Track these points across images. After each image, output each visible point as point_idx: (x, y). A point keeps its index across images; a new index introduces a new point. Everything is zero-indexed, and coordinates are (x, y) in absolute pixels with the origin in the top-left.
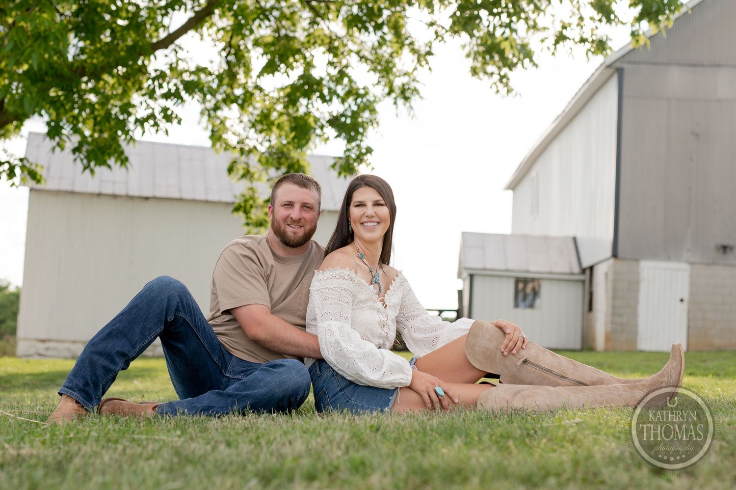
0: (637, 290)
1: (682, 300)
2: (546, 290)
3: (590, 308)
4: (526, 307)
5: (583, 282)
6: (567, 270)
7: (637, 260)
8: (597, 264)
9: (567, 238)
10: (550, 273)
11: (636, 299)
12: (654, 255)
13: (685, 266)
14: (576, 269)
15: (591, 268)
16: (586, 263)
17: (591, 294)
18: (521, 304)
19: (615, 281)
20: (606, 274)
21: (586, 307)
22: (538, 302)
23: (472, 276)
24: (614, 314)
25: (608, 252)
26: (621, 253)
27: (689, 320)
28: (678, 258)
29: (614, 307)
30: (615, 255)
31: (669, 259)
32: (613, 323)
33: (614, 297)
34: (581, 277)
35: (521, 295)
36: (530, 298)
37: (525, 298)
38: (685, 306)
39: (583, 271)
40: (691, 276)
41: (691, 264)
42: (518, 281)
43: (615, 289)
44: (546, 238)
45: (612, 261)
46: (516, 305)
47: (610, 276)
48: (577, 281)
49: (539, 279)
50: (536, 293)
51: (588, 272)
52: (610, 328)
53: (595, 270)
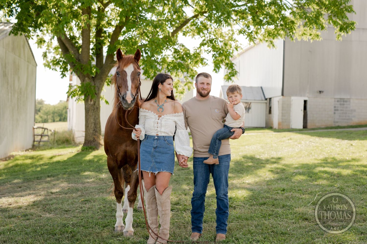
0: (290, 107)
2: (253, 106)
3: (270, 112)
5: (266, 103)
6: (261, 99)
7: (290, 96)
8: (273, 97)
9: (258, 87)
10: (254, 100)
11: (290, 110)
12: (296, 95)
14: (264, 99)
15: (270, 99)
16: (267, 96)
17: (270, 108)
19: (283, 104)
20: (278, 101)
21: (268, 112)
22: (250, 110)
24: (282, 116)
25: (280, 94)
26: (285, 94)
28: (304, 95)
29: (282, 113)
30: (283, 95)
31: (301, 95)
32: (282, 119)
33: (283, 110)
34: (266, 101)
36: (248, 109)
39: (266, 99)
40: (309, 102)
41: (309, 97)
43: (283, 107)
44: (251, 88)
45: (282, 97)
47: (281, 102)
48: (264, 103)
49: (251, 103)
51: (268, 100)
52: (281, 120)
53: (272, 100)
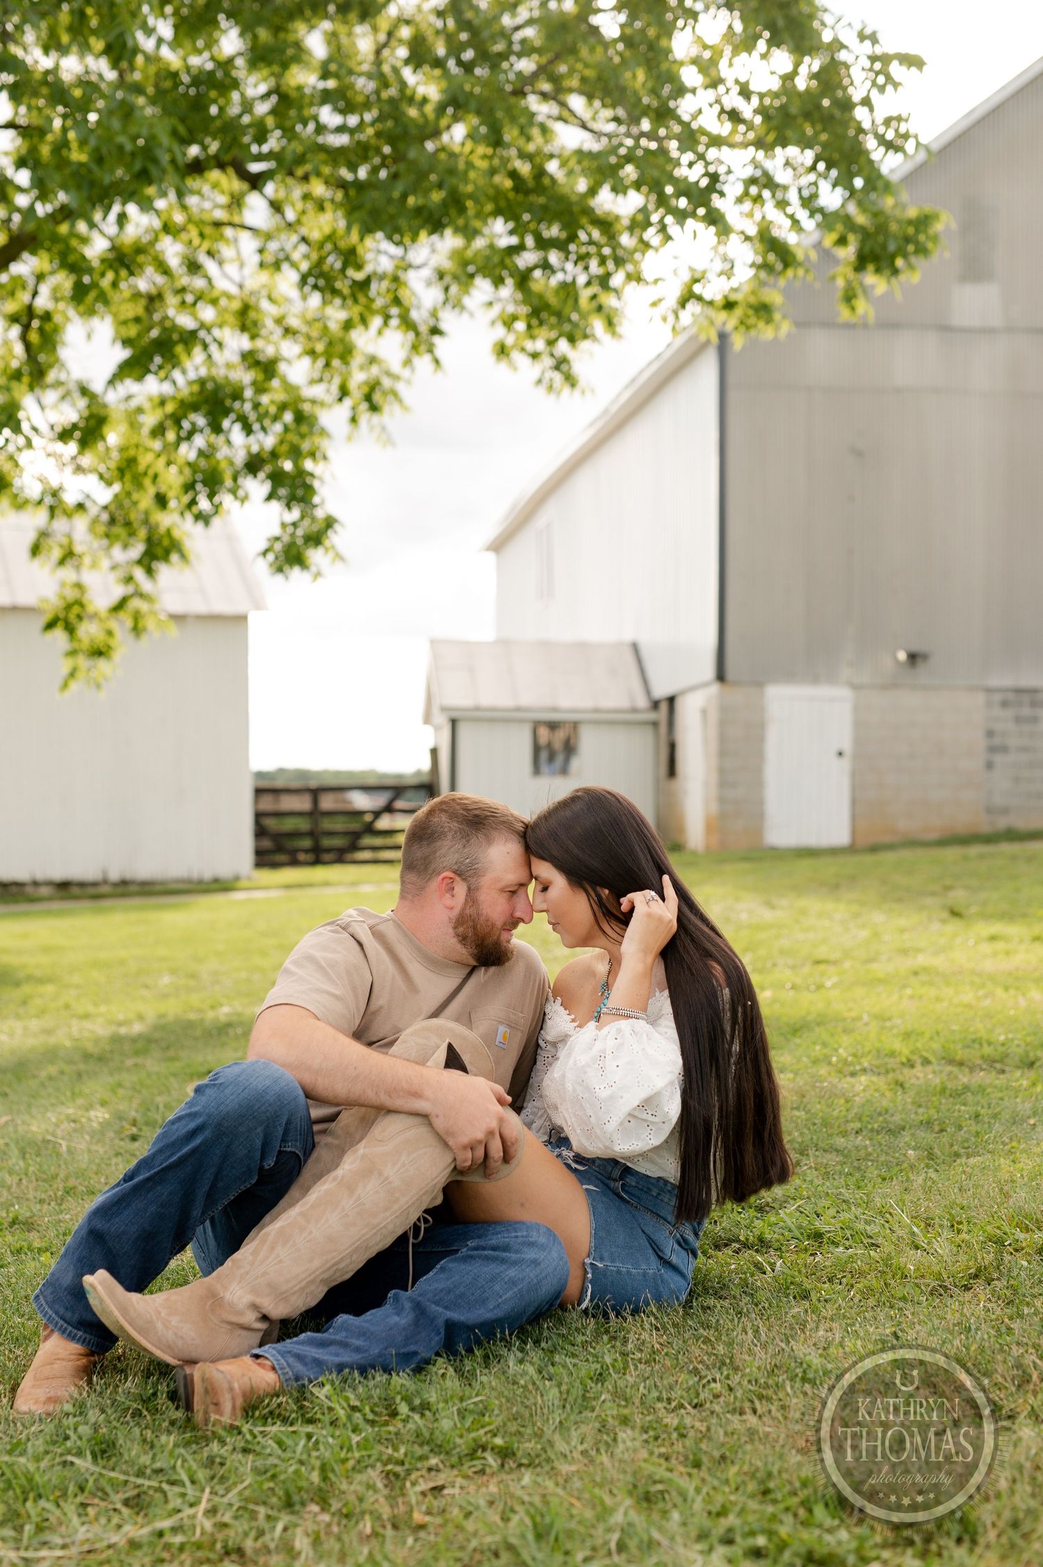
0: (761, 739)
1: (840, 754)
2: (588, 741)
3: (672, 770)
4: (553, 773)
5: (655, 724)
6: (625, 705)
7: (760, 684)
8: (684, 692)
9: (618, 645)
10: (596, 710)
11: (760, 755)
12: (789, 675)
13: (844, 693)
14: (642, 702)
15: (671, 700)
16: (661, 690)
17: (672, 747)
18: (544, 767)
19: (723, 724)
20: (704, 712)
21: (663, 769)
22: (575, 763)
23: (454, 722)
24: (722, 784)
25: (709, 671)
26: (731, 673)
27: (854, 788)
28: (832, 679)
29: (722, 771)
30: (721, 676)
31: (815, 680)
32: (722, 800)
33: (722, 754)
34: (652, 716)
35: (544, 755)
36: (560, 759)
37: (551, 758)
38: (845, 764)
39: (655, 705)
40: (856, 709)
41: (855, 687)
42: (536, 725)
43: (723, 739)
44: (583, 647)
45: (715, 688)
46: (537, 770)
47: (713, 717)
48: (643, 723)
49: (575, 725)
50: (570, 748)
51: (664, 707)
52: (714, 808)
53: (679, 704)
